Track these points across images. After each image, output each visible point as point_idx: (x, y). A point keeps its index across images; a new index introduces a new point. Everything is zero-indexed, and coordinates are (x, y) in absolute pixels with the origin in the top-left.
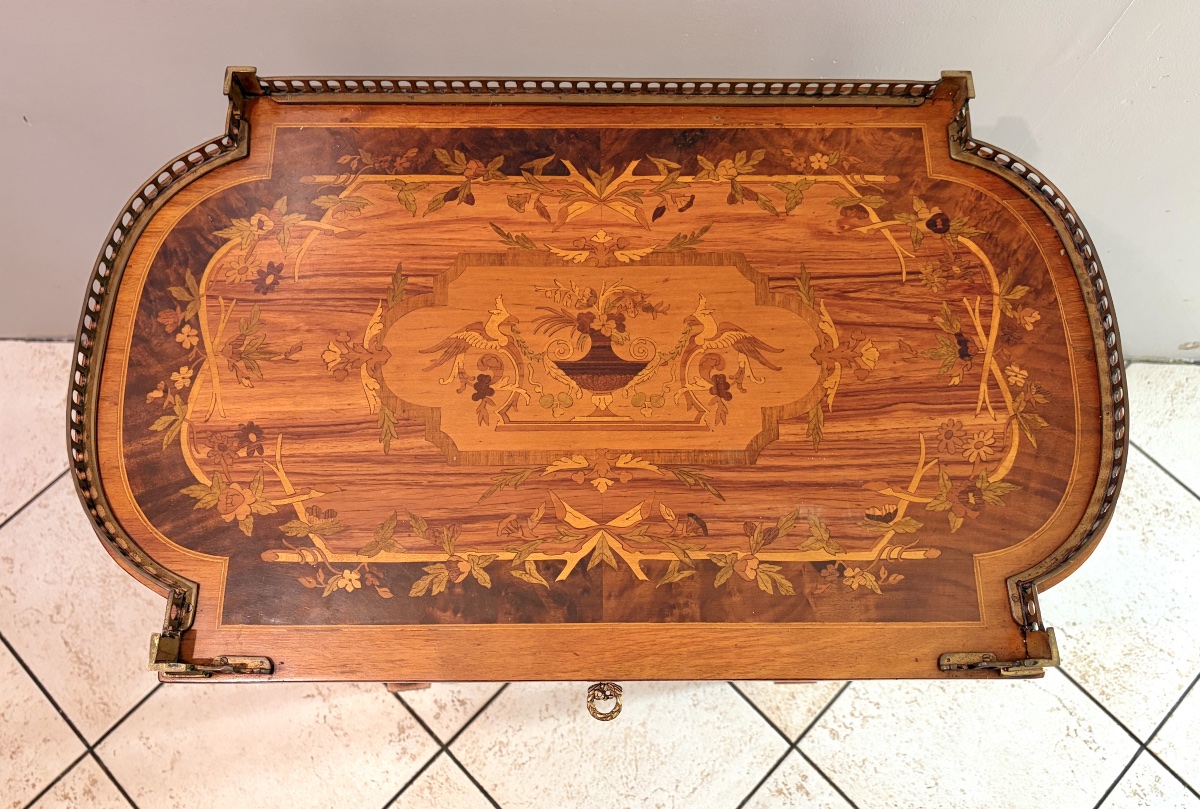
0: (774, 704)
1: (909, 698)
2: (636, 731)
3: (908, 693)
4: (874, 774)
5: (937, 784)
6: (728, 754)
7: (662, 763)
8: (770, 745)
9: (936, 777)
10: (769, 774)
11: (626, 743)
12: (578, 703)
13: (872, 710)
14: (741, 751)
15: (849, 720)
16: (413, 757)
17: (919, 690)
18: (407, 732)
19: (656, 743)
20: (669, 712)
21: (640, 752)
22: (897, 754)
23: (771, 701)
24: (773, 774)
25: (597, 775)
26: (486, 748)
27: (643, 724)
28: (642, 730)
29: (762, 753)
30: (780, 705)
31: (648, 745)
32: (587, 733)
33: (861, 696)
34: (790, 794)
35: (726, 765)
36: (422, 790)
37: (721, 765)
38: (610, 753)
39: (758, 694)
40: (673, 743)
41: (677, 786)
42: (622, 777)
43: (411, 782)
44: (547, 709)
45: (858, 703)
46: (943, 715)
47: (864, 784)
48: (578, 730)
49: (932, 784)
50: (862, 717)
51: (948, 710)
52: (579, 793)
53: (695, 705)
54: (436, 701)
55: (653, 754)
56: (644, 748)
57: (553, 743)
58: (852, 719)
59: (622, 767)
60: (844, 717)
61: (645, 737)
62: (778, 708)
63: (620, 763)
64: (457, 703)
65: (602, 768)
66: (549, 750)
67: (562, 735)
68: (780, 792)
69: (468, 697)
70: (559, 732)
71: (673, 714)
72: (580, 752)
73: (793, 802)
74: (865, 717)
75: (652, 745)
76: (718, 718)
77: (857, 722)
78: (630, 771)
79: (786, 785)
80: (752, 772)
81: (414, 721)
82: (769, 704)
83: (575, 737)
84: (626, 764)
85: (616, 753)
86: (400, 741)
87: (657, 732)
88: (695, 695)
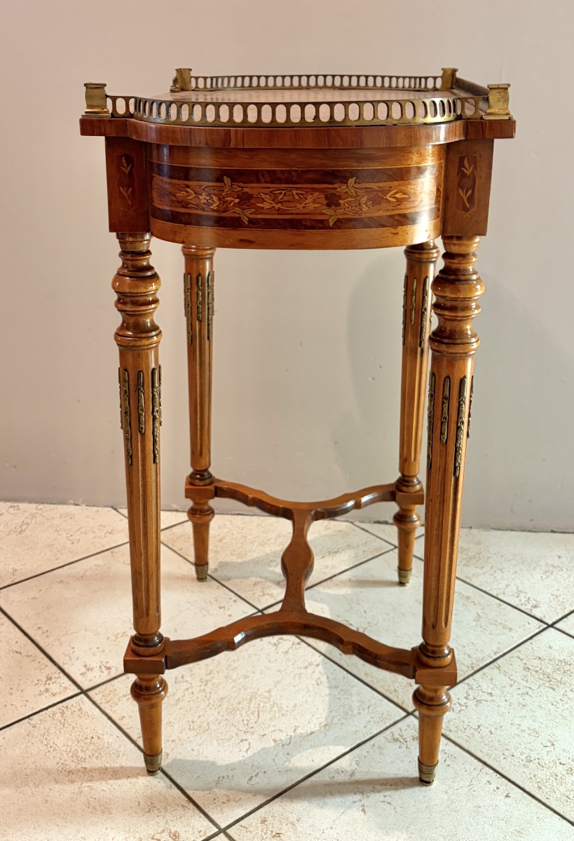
0: (392, 688)
1: (520, 692)
2: (261, 695)
3: (519, 689)
4: (490, 734)
5: (553, 745)
6: (347, 714)
7: (283, 715)
8: (387, 712)
9: (552, 740)
10: (387, 729)
11: (251, 700)
12: (211, 675)
13: (486, 697)
14: (359, 713)
15: (463, 701)
16: (54, 695)
17: (530, 688)
18: (53, 680)
19: (279, 703)
20: (294, 686)
21: (263, 707)
22: (512, 724)
23: (389, 686)
24: (390, 729)
25: (220, 717)
26: (121, 695)
27: (269, 691)
28: (267, 695)
29: (380, 716)
30: (397, 689)
31: (272, 703)
32: (216, 692)
33: (474, 688)
34: (406, 742)
35: (344, 721)
36: (54, 714)
37: (339, 720)
38: (235, 706)
39: (377, 682)
40: (295, 704)
41: (295, 730)
42: (243, 720)
43: (47, 709)
44: (183, 677)
45: (470, 692)
46: (555, 703)
47: (480, 740)
48: (208, 691)
49: (549, 744)
50: (476, 700)
51: (560, 701)
52: (200, 727)
53: (318, 684)
54: (85, 666)
55: (275, 709)
56: (268, 705)
57: (184, 696)
58: (465, 701)
59: (244, 715)
60: (459, 699)
61: (269, 699)
62: (395, 691)
63: (244, 711)
64: (103, 669)
65: (226, 713)
66: (179, 700)
67: (193, 693)
68: (397, 740)
69: (114, 665)
70: (190, 691)
71: (297, 688)
72: (207, 703)
73: (409, 746)
74: (478, 701)
75: (274, 703)
76: (339, 693)
77: (471, 703)
78: (252, 717)
79: (402, 736)
80: (368, 726)
81: (62, 675)
82: (387, 688)
83: (204, 694)
84: (249, 713)
85: (241, 706)
86: (46, 684)
87: (281, 696)
88: (319, 679)
